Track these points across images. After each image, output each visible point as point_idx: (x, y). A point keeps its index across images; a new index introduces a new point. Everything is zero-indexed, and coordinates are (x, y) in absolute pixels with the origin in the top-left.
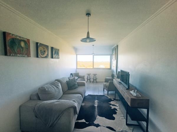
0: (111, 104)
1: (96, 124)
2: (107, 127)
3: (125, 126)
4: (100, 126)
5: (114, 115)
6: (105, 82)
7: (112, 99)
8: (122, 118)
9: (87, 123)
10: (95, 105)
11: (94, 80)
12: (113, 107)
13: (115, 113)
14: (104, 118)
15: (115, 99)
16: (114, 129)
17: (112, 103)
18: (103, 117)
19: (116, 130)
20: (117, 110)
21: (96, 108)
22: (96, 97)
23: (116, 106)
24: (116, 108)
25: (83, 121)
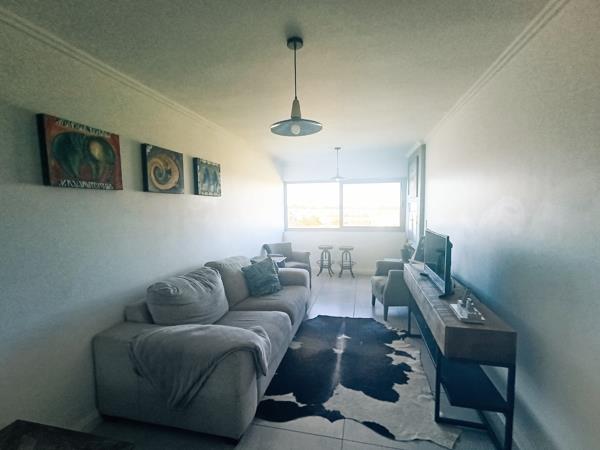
0: (391, 350)
1: (332, 410)
2: (367, 424)
3: (430, 423)
4: (342, 417)
5: (397, 387)
6: (377, 275)
7: (400, 334)
8: (424, 399)
9: (300, 405)
10: (336, 351)
11: (344, 269)
12: (397, 360)
13: (404, 380)
14: (361, 393)
15: (408, 334)
16: (390, 431)
17: (396, 345)
18: (358, 390)
19: (394, 434)
20: (410, 370)
21: (339, 359)
22: (344, 325)
23: (410, 356)
24: (409, 362)
25: (290, 397)
